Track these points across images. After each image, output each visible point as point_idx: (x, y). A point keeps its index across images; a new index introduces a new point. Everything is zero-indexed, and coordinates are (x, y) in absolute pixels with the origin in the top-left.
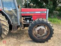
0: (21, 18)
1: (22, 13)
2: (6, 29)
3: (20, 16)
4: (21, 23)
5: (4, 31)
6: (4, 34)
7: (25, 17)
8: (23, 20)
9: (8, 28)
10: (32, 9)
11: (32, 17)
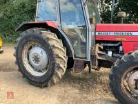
0: (93, 46)
1: (97, 34)
2: (62, 66)
3: (93, 41)
4: (93, 57)
5: (58, 69)
6: (57, 75)
7: (102, 44)
8: (97, 51)
9: (66, 65)
10: (122, 24)
11: (121, 45)
